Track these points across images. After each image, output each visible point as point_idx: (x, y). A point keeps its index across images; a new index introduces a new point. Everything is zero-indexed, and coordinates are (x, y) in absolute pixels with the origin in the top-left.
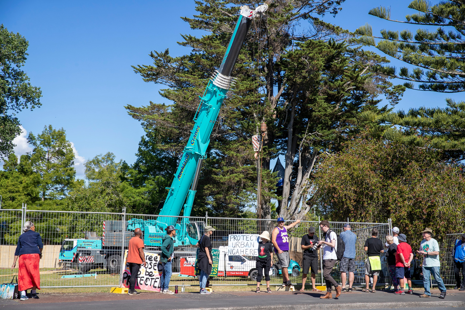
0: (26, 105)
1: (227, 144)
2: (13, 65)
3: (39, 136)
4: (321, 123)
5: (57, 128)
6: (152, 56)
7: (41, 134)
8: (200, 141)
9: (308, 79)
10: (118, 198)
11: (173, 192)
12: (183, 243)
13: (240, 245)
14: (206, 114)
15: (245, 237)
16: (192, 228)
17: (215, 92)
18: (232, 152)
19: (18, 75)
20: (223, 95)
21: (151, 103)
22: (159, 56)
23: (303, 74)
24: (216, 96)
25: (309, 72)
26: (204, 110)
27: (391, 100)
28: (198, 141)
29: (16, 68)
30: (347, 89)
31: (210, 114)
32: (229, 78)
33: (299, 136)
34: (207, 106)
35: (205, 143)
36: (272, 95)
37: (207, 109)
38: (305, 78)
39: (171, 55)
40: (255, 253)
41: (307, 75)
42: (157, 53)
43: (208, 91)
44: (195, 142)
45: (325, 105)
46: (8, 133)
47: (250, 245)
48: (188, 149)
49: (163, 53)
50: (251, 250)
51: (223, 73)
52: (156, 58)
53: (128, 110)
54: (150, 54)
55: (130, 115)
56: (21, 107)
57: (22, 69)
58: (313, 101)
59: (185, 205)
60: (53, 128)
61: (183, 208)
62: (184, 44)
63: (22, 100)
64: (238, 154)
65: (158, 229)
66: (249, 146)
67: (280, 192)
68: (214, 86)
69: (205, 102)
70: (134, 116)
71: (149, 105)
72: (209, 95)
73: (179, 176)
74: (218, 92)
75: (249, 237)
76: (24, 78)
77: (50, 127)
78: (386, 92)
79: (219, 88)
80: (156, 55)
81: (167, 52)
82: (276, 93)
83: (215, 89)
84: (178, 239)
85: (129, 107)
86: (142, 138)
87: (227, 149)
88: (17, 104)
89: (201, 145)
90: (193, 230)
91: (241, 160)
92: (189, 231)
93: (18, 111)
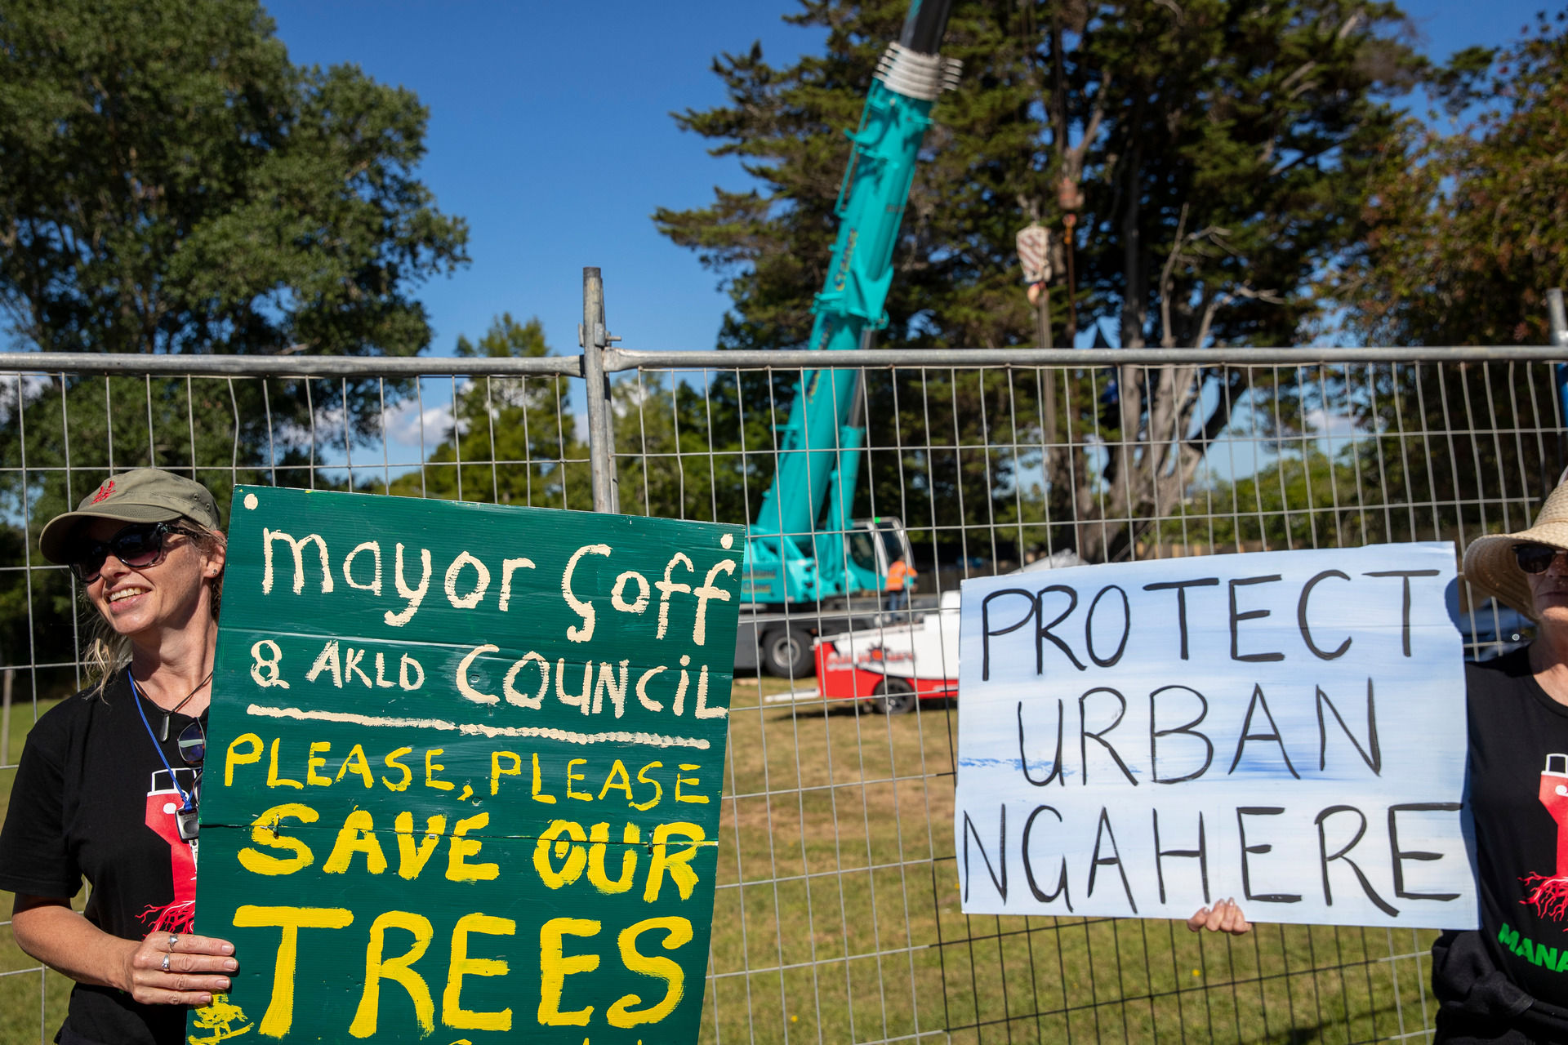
0: (434, 265)
1: (950, 290)
2: (394, 168)
3: (482, 342)
4: (1222, 204)
5: (522, 320)
6: (717, 69)
7: (485, 336)
8: (861, 272)
9: (1180, 60)
10: (668, 478)
11: (795, 439)
12: (838, 587)
13: (1132, 743)
14: (872, 188)
15: (1207, 609)
16: (862, 542)
17: (894, 113)
18: (965, 310)
19: (407, 192)
20: (919, 120)
21: (717, 191)
22: (736, 66)
23: (1164, 48)
24: (898, 124)
25: (1183, 39)
26: (866, 173)
27: (1445, 100)
28: (854, 274)
29: (401, 173)
30: (1292, 95)
31: (886, 184)
32: (935, 60)
33: (1159, 249)
34: (871, 159)
35: (877, 277)
36: (1066, 143)
37: (874, 171)
38: (1168, 57)
39: (769, 60)
40: (1416, 875)
41: (1175, 47)
42: (730, 60)
43: (875, 114)
44: (848, 278)
45: (1232, 147)
46: (400, 341)
47: (1301, 739)
48: (828, 302)
49: (747, 54)
50: (1340, 829)
51: (916, 46)
52: (730, 74)
53: (660, 224)
54: (711, 64)
55: (664, 233)
56: (425, 272)
57: (415, 176)
58: (1193, 136)
59: (835, 475)
60: (515, 319)
61: (829, 485)
62: (801, 21)
63: (425, 254)
64: (983, 315)
65: (764, 551)
66: (1012, 288)
67: (1111, 420)
68: (890, 93)
69: (867, 147)
70: (676, 236)
71: (714, 200)
72: (876, 127)
73: (808, 390)
74: (905, 112)
75: (1281, 601)
76: (422, 195)
77: (507, 319)
78: (1428, 79)
79: (905, 98)
80: (726, 65)
81: (756, 52)
82: (1078, 140)
83: (893, 101)
84: (823, 575)
85: (662, 216)
86: (727, 317)
87: (949, 303)
88: (415, 266)
89: (867, 285)
90: (864, 548)
91: (993, 331)
92: (854, 548)
93: (420, 282)
